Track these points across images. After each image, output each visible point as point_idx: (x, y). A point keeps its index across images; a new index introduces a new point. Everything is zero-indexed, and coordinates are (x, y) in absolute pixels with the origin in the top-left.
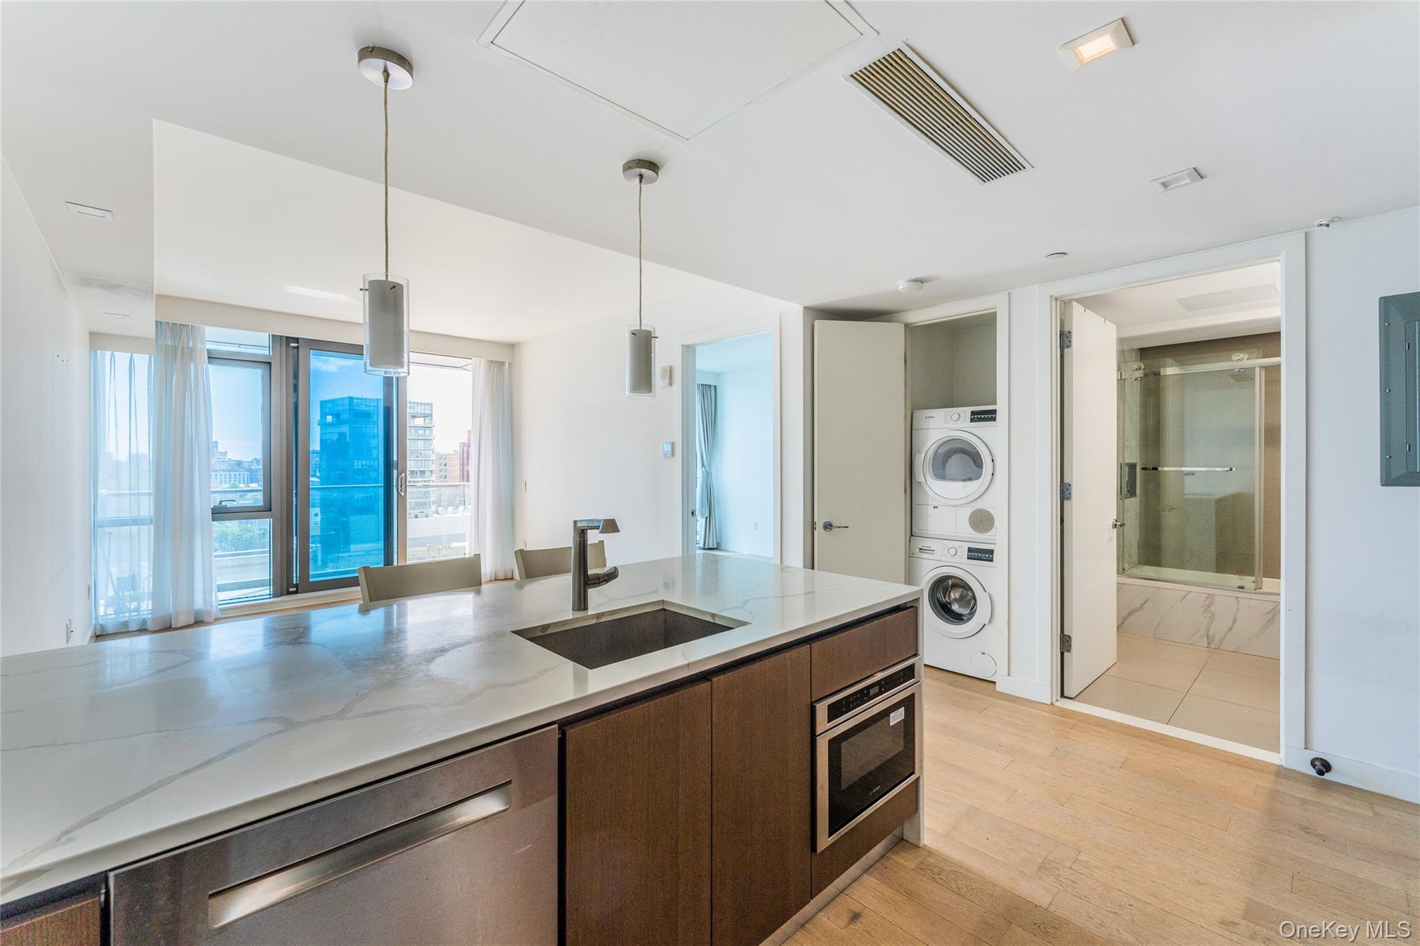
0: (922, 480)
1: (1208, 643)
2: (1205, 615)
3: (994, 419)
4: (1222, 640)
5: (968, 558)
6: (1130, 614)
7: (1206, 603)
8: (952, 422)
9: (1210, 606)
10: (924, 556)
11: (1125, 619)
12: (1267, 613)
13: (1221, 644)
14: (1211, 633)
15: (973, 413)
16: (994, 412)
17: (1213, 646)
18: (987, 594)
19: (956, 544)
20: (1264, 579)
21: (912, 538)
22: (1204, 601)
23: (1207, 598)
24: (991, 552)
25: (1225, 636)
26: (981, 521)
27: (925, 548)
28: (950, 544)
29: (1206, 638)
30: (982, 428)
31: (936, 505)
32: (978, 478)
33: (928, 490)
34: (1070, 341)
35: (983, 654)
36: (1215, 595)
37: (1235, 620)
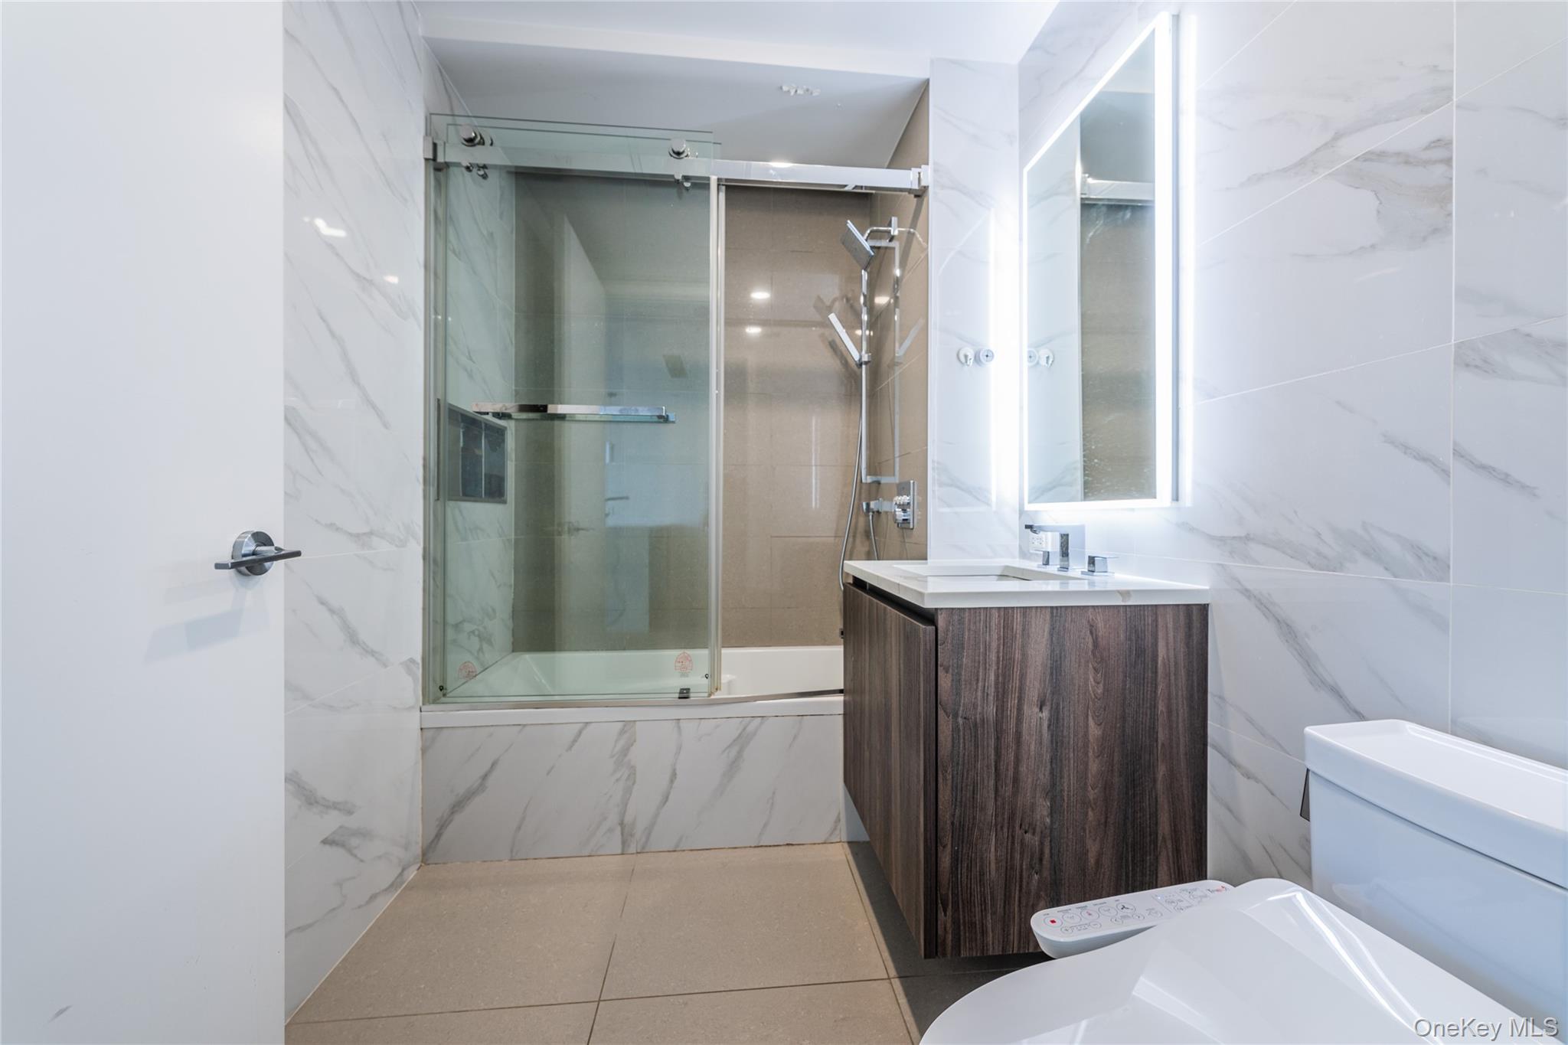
1: (624, 843)
2: (618, 775)
4: (649, 831)
6: (457, 806)
7: (622, 742)
9: (625, 751)
11: (443, 826)
12: (729, 746)
13: (648, 838)
14: (628, 819)
17: (632, 849)
20: (724, 651)
22: (617, 741)
23: (622, 732)
25: (656, 815)
29: (618, 831)
36: (637, 723)
37: (674, 775)
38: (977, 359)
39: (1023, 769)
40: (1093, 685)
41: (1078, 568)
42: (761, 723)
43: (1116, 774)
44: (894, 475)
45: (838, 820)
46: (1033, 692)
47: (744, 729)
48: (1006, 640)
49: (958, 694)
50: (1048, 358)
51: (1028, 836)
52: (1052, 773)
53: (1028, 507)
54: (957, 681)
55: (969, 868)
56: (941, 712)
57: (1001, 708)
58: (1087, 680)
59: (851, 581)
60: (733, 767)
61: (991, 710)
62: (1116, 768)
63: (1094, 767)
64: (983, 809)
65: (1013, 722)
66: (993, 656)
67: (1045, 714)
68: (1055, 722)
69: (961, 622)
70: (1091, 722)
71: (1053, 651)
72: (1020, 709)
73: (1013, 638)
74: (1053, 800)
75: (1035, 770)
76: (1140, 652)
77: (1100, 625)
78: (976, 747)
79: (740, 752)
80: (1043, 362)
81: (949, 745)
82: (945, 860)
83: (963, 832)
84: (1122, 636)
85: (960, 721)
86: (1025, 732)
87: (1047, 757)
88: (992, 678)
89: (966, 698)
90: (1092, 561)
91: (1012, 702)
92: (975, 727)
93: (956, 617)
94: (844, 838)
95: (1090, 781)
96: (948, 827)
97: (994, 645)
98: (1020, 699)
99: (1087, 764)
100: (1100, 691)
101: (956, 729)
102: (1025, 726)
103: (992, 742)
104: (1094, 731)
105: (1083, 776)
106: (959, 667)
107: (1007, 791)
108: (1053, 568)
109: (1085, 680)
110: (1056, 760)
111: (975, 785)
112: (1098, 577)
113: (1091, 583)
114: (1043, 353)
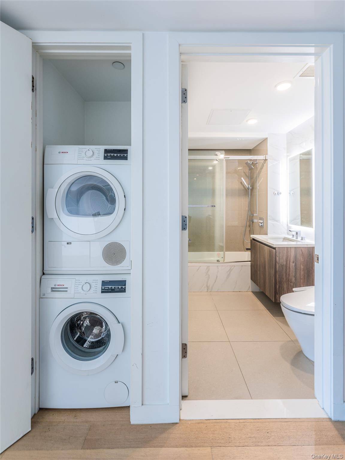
0: (55, 216)
1: (207, 290)
2: (206, 276)
3: (126, 158)
4: (212, 288)
5: (102, 292)
8: (85, 158)
9: (208, 272)
10: (57, 295)
12: (228, 272)
14: (208, 285)
15: (106, 151)
16: (126, 151)
17: (209, 291)
18: (120, 324)
19: (90, 279)
21: (44, 277)
22: (206, 270)
23: (207, 268)
24: (123, 283)
25: (213, 285)
26: (114, 254)
27: (57, 287)
28: (84, 279)
29: (206, 288)
30: (115, 165)
31: (69, 241)
32: (110, 213)
33: (62, 227)
34: (186, 98)
35: (116, 382)
36: (210, 267)
37: (217, 277)
38: (278, 194)
39: (290, 273)
40: (302, 260)
41: (299, 239)
42: (234, 267)
43: (306, 274)
44: (256, 213)
45: (249, 287)
46: (292, 261)
47: (231, 268)
48: (287, 252)
49: (279, 260)
50: (293, 193)
51: (291, 284)
52: (295, 273)
53: (289, 225)
54: (279, 258)
55: (281, 288)
56: (277, 263)
57: (287, 263)
58: (301, 259)
59: (252, 239)
60: (228, 276)
61: (285, 263)
62: (306, 273)
63: (302, 273)
64: (284, 279)
65: (288, 265)
66: (285, 255)
67: (294, 264)
68: (296, 265)
69: (280, 249)
70: (302, 266)
71: (295, 254)
72: (290, 263)
73: (288, 252)
74: (295, 278)
75: (292, 274)
76: (310, 254)
77: (303, 250)
78: (282, 269)
79: (230, 273)
80: (292, 194)
81: (278, 268)
82: (278, 287)
83: (280, 282)
84: (307, 252)
85: (280, 265)
86: (290, 267)
87: (294, 271)
88: (285, 258)
89: (281, 261)
90: (302, 238)
91: (288, 262)
92: (282, 266)
93: (279, 248)
94: (251, 291)
95: (301, 275)
96: (278, 282)
97: (285, 253)
98: (290, 261)
99: (301, 272)
100: (303, 261)
101: (279, 266)
102: (290, 266)
103: (285, 268)
104: (302, 267)
105: (300, 275)
106: (280, 256)
107: (288, 276)
108: (294, 238)
109: (300, 259)
110: (296, 272)
111: (282, 275)
112: (303, 241)
113: (302, 243)
114: (292, 192)
